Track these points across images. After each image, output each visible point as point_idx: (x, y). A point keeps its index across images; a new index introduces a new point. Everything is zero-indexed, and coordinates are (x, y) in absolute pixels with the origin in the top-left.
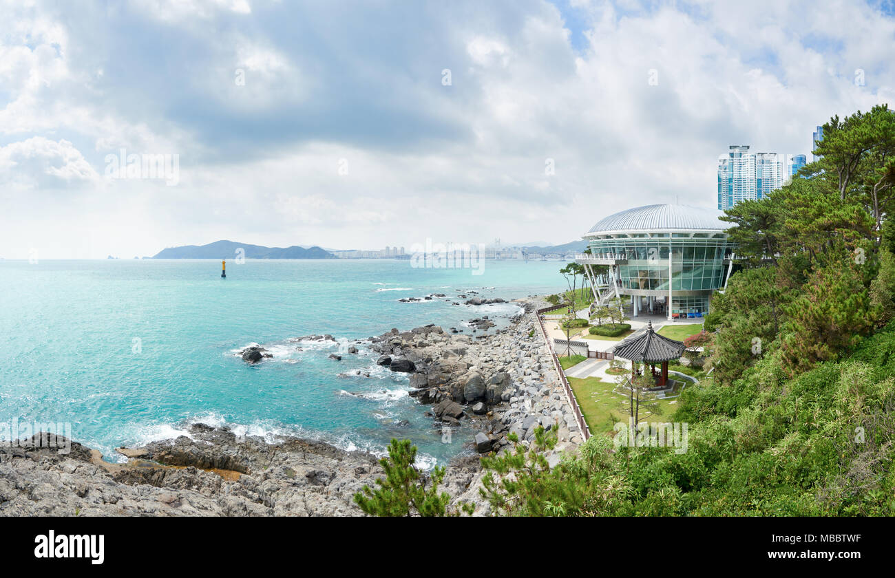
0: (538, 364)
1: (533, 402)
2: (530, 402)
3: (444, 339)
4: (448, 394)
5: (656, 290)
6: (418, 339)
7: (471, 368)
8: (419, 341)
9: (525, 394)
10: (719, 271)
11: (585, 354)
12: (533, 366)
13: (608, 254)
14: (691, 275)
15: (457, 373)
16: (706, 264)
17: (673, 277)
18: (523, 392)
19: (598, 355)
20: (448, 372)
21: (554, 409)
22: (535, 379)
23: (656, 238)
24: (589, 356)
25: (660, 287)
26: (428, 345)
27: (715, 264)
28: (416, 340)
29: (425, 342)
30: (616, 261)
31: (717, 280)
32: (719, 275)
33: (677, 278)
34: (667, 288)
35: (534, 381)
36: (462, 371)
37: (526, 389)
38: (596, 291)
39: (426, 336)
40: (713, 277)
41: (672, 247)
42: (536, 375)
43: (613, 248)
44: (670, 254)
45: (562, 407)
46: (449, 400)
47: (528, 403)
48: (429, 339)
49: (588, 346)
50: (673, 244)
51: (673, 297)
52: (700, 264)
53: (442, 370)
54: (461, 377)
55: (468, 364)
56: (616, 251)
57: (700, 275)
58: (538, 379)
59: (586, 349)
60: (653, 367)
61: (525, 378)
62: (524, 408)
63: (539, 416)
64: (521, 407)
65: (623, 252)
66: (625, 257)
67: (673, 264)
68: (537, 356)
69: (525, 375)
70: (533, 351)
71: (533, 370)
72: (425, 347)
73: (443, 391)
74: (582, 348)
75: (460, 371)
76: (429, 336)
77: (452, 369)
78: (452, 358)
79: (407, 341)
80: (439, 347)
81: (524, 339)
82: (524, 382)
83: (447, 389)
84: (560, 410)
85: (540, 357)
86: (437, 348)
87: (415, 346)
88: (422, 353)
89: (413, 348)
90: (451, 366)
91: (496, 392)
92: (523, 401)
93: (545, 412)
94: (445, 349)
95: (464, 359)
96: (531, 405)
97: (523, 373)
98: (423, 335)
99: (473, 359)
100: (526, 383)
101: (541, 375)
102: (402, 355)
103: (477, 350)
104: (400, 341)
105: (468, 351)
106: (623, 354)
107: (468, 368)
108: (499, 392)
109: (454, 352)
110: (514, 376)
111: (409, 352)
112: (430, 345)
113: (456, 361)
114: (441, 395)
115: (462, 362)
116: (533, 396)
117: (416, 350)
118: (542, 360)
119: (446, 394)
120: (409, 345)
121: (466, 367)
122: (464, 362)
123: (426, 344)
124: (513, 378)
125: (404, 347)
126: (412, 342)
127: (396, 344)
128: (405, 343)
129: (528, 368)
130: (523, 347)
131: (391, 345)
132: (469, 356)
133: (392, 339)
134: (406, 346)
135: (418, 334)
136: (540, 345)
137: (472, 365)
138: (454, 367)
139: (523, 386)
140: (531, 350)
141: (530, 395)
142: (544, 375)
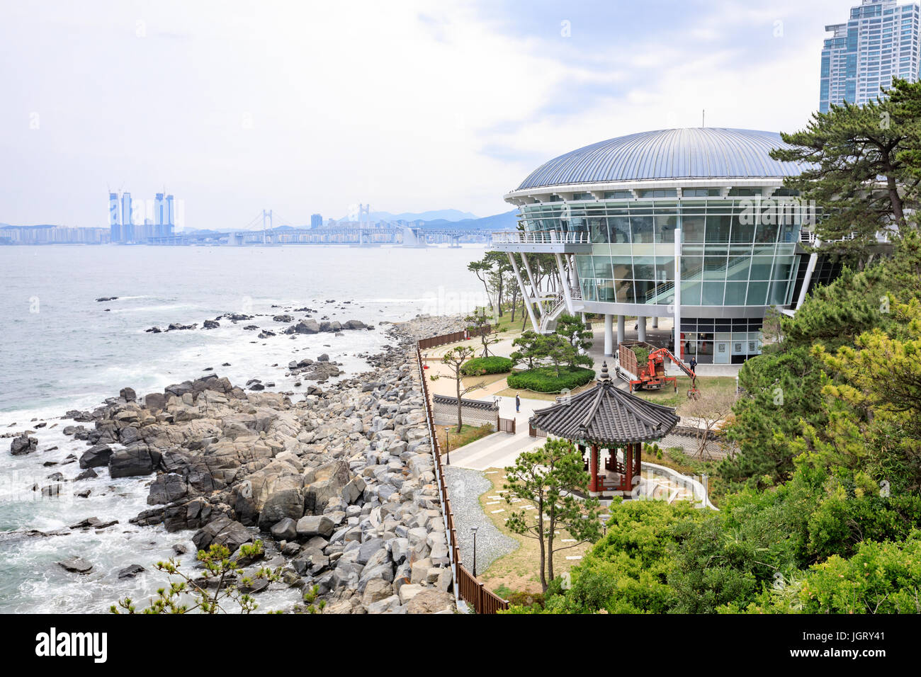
0: (402, 443)
1: (384, 513)
2: (379, 512)
3: (233, 402)
4: (226, 507)
5: (648, 303)
6: (177, 405)
7: (279, 455)
8: (179, 409)
9: (374, 499)
10: (788, 267)
12: (393, 446)
13: (552, 233)
14: (725, 275)
15: (251, 465)
16: (756, 252)
17: (682, 279)
18: (372, 494)
20: (232, 465)
21: (417, 525)
22: (394, 471)
24: (498, 429)
25: (656, 299)
26: (198, 418)
27: (777, 251)
28: (171, 409)
29: (195, 410)
30: (567, 246)
31: (780, 288)
32: (787, 278)
33: (693, 281)
34: (671, 301)
35: (391, 475)
36: (261, 461)
37: (376, 489)
39: (195, 398)
40: (773, 280)
41: (684, 219)
42: (396, 464)
44: (678, 232)
45: (428, 521)
46: (226, 520)
47: (376, 513)
48: (202, 403)
49: (497, 409)
50: (684, 211)
51: (684, 320)
52: (743, 253)
53: (218, 462)
55: (273, 447)
57: (742, 274)
58: (399, 471)
59: (492, 414)
60: (613, 452)
61: (378, 469)
62: (369, 525)
63: (389, 537)
64: (364, 523)
65: (582, 228)
66: (585, 238)
67: (684, 253)
68: (403, 427)
69: (378, 463)
70: (398, 418)
71: (393, 453)
72: (191, 420)
73: (216, 503)
74: (487, 413)
75: (256, 463)
76: (200, 399)
77: (242, 458)
78: (244, 438)
79: (153, 412)
80: (218, 418)
81: (388, 396)
82: (374, 477)
83: (224, 497)
84: (425, 526)
85: (408, 429)
86: (215, 421)
87: (171, 421)
88: (183, 433)
89: (164, 426)
90: (240, 454)
91: (321, 498)
92: (369, 511)
93: (399, 530)
94: (229, 422)
95: (269, 438)
96: (380, 518)
97: (375, 459)
98: (188, 396)
99: (285, 437)
100: (379, 478)
101: (405, 462)
102: (139, 440)
103: (297, 420)
104: (135, 414)
105: (277, 423)
106: (548, 426)
107: (274, 456)
108: (326, 497)
109: (248, 426)
110: (359, 466)
111: (154, 434)
112: (202, 417)
113: (251, 444)
114: (212, 511)
115: (261, 446)
116: (385, 502)
117: (170, 428)
118: (410, 435)
119: (223, 508)
120: (158, 420)
121: (270, 453)
122: (266, 444)
123: (194, 414)
124: (355, 470)
125: (144, 424)
126: (164, 414)
127: (128, 420)
128: (147, 417)
129: (386, 450)
130: (383, 412)
131: (115, 423)
132: (278, 432)
133: (119, 411)
134: (149, 422)
135: (178, 396)
136: (411, 407)
137: (283, 450)
138: (245, 454)
139: (372, 484)
140: (395, 417)
141: (380, 500)
142: (409, 463)
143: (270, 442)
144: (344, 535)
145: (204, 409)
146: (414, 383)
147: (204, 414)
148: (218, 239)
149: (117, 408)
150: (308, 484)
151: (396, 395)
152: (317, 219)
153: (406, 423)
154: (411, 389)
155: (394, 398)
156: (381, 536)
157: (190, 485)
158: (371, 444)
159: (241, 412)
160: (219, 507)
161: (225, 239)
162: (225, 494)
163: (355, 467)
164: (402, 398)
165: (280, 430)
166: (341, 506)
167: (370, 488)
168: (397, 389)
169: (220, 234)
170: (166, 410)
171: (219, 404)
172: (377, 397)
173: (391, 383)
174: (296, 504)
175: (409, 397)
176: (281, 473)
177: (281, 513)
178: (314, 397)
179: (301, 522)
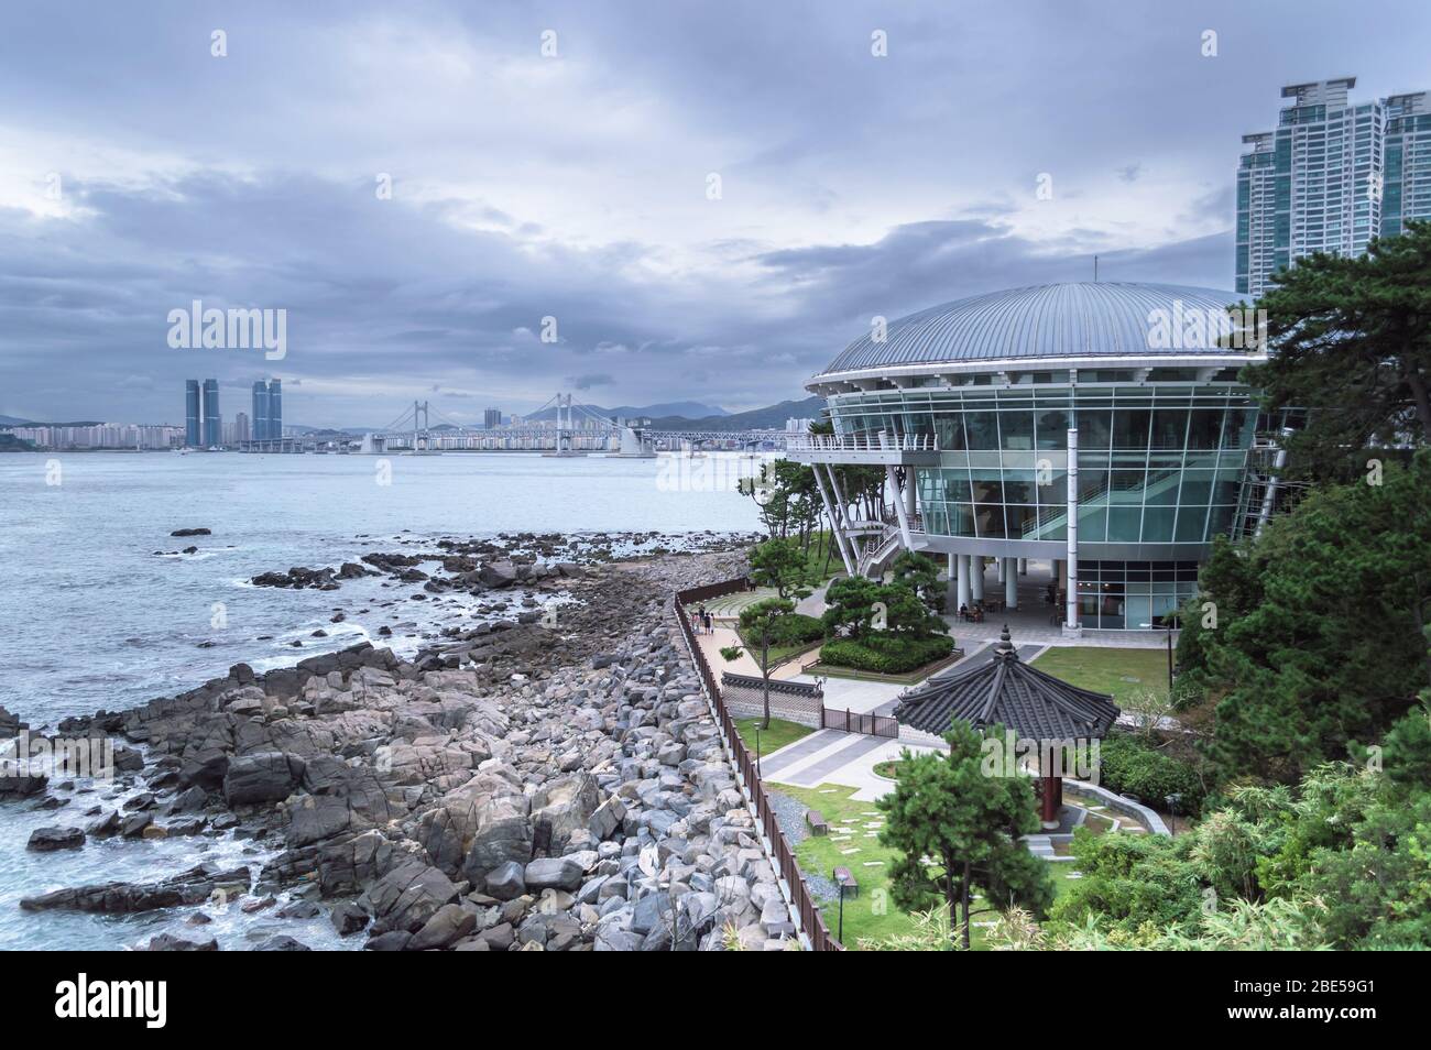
0: (678, 746)
1: (663, 853)
2: (654, 852)
3: (403, 684)
4: (414, 846)
5: (1026, 539)
6: (318, 690)
7: (483, 765)
8: (323, 695)
9: (642, 831)
10: (1237, 485)
11: (813, 719)
12: (664, 750)
13: (882, 434)
14: (1142, 498)
15: (443, 781)
16: (1188, 464)
17: (1079, 501)
18: (636, 825)
19: (850, 724)
20: (414, 781)
21: (726, 873)
22: (671, 788)
23: (1026, 385)
24: (823, 726)
25: (1038, 532)
26: (353, 708)
27: (1220, 463)
28: (310, 695)
29: (347, 697)
30: (905, 454)
31: (1226, 517)
32: (1236, 500)
33: (1094, 505)
34: (1061, 534)
35: (666, 795)
36: (458, 775)
37: (645, 816)
38: (847, 542)
39: (345, 678)
40: (1214, 504)
41: (1079, 414)
42: (671, 778)
43: (897, 417)
44: (1072, 431)
45: (746, 866)
46: (416, 864)
47: (649, 854)
48: (356, 686)
49: (821, 695)
50: (1079, 403)
51: (1080, 564)
52: (1167, 464)
53: (393, 775)
54: (454, 793)
55: (473, 754)
56: (907, 425)
57: (1169, 496)
58: (680, 789)
59: (814, 702)
61: (642, 787)
62: (638, 872)
63: (681, 891)
64: (630, 868)
65: (923, 427)
66: (930, 442)
67: (1081, 464)
68: (675, 722)
69: (641, 775)
70: (664, 708)
71: (666, 761)
72: (342, 712)
73: (399, 838)
74: (805, 700)
75: (450, 777)
76: (355, 680)
77: (427, 770)
78: (427, 740)
79: (282, 701)
80: (383, 710)
81: (640, 676)
82: (637, 798)
83: (410, 830)
84: (742, 874)
85: (686, 725)
86: (379, 713)
87: (310, 713)
88: (332, 732)
89: (302, 721)
90: (424, 764)
91: (559, 830)
92: (636, 851)
93: (696, 879)
94: (404, 715)
95: (464, 740)
96: (657, 861)
97: (636, 771)
98: (336, 676)
99: (488, 737)
100: (645, 799)
101: (687, 776)
102: (265, 743)
103: (503, 712)
104: (257, 703)
105: (475, 717)
106: (924, 720)
107: (475, 767)
108: (566, 829)
109: (432, 720)
110: (611, 782)
111: (287, 733)
112: (358, 708)
113: (439, 748)
114: (392, 851)
115: (455, 750)
116: (663, 836)
117: (312, 724)
118: (689, 734)
119: (409, 847)
120: (291, 713)
121: (469, 762)
122: (462, 748)
123: (346, 703)
124: (607, 787)
125: (270, 719)
126: (300, 703)
127: (247, 712)
128: (275, 708)
129: (651, 757)
130: (635, 699)
131: (228, 717)
132: (477, 730)
133: (234, 698)
134: (279, 715)
135: (318, 675)
136: (683, 691)
137: (489, 757)
138: (431, 763)
139: (635, 808)
140: (658, 707)
141: (654, 833)
142: (695, 777)
143: (468, 744)
144: (599, 888)
145: (361, 695)
146: (680, 656)
147: (361, 703)
148: (347, 443)
149: (230, 694)
150: (537, 808)
151: (652, 673)
152: (493, 415)
153: (679, 716)
154: (677, 665)
155: (649, 678)
156: (664, 889)
157: (353, 812)
158: (624, 748)
159: (417, 699)
160: (403, 844)
161: (358, 443)
162: (410, 826)
163: (606, 783)
164: (664, 679)
165: (479, 726)
166: (589, 843)
167: (633, 815)
168: (651, 666)
169: (349, 435)
170: (303, 697)
171: (383, 688)
172: (620, 678)
173: (639, 656)
174: (524, 840)
175: (676, 677)
176: (495, 793)
177: (500, 853)
178: (522, 677)
179: (532, 868)
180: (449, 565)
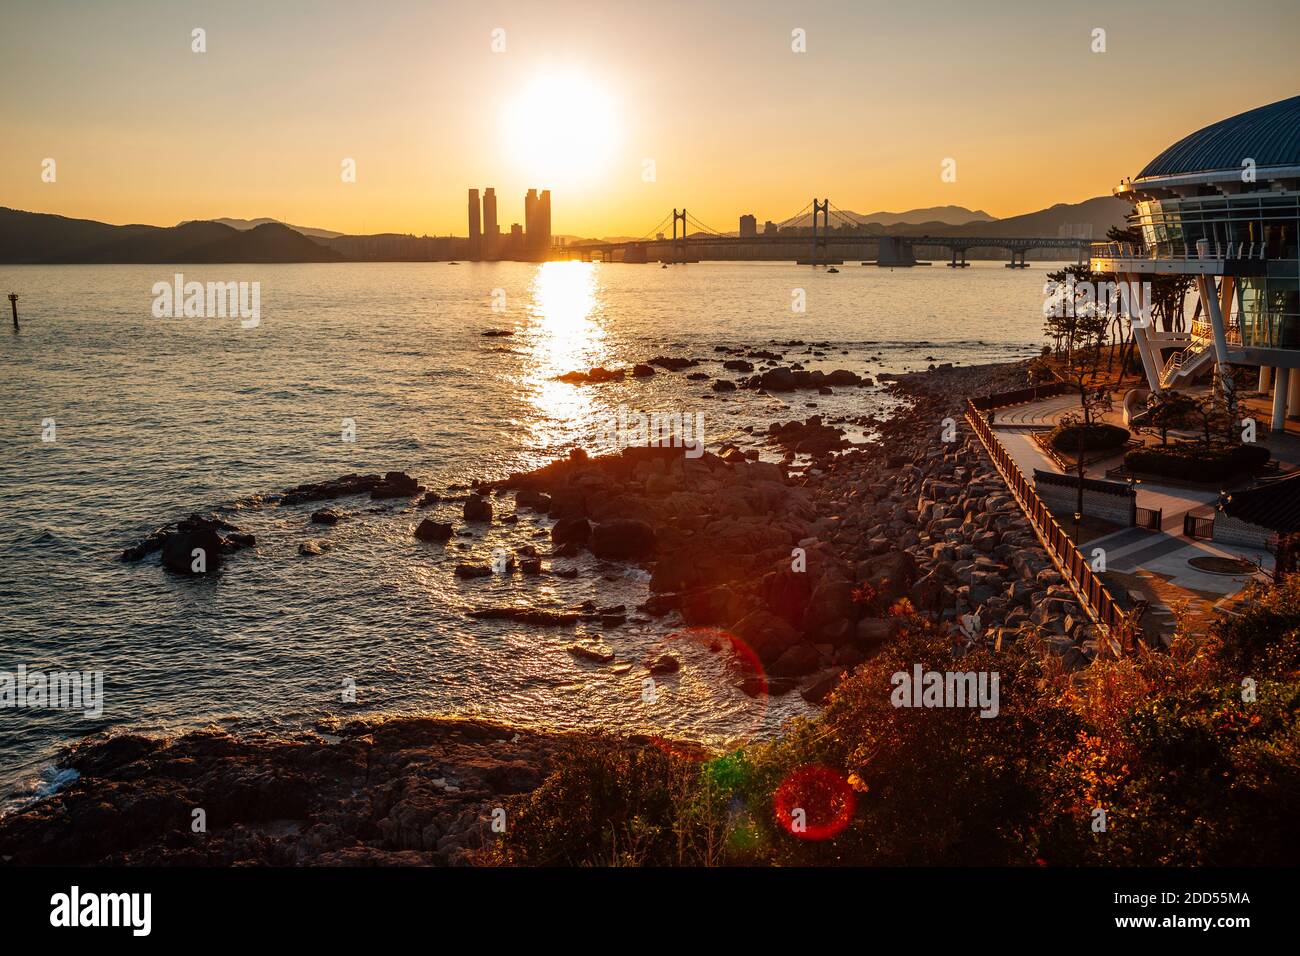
0: (990, 534)
2: (975, 618)
7: (803, 543)
8: (651, 478)
11: (1124, 516)
12: (975, 537)
15: (768, 554)
18: (954, 598)
20: (746, 551)
22: (986, 569)
24: (1135, 524)
35: (982, 574)
42: (985, 560)
49: (1134, 494)
55: (793, 534)
58: (995, 569)
59: (1126, 501)
71: (981, 546)
72: (670, 492)
73: (744, 593)
74: (1115, 498)
75: (775, 550)
76: (675, 466)
77: (755, 543)
78: (750, 519)
79: (619, 479)
81: (939, 474)
83: (752, 588)
85: (994, 515)
92: (955, 618)
95: (781, 521)
97: (949, 552)
99: (802, 521)
100: (960, 577)
101: (1002, 558)
103: (810, 498)
105: (787, 502)
107: (793, 542)
109: (751, 503)
112: (683, 490)
114: (741, 602)
115: (776, 529)
116: (982, 606)
117: (646, 501)
118: (999, 523)
119: (754, 601)
120: (627, 490)
121: (788, 538)
122: (782, 527)
130: (938, 495)
132: (791, 514)
137: (805, 536)
138: (758, 538)
140: (963, 500)
141: (973, 604)
142: (1012, 559)
143: (786, 525)
147: (685, 486)
148: (609, 252)
151: (952, 472)
152: (748, 221)
153: (984, 509)
155: (949, 477)
160: (749, 598)
164: (965, 476)
165: (792, 511)
168: (950, 465)
169: (612, 245)
178: (820, 472)
179: (862, 624)
180: (729, 366)
